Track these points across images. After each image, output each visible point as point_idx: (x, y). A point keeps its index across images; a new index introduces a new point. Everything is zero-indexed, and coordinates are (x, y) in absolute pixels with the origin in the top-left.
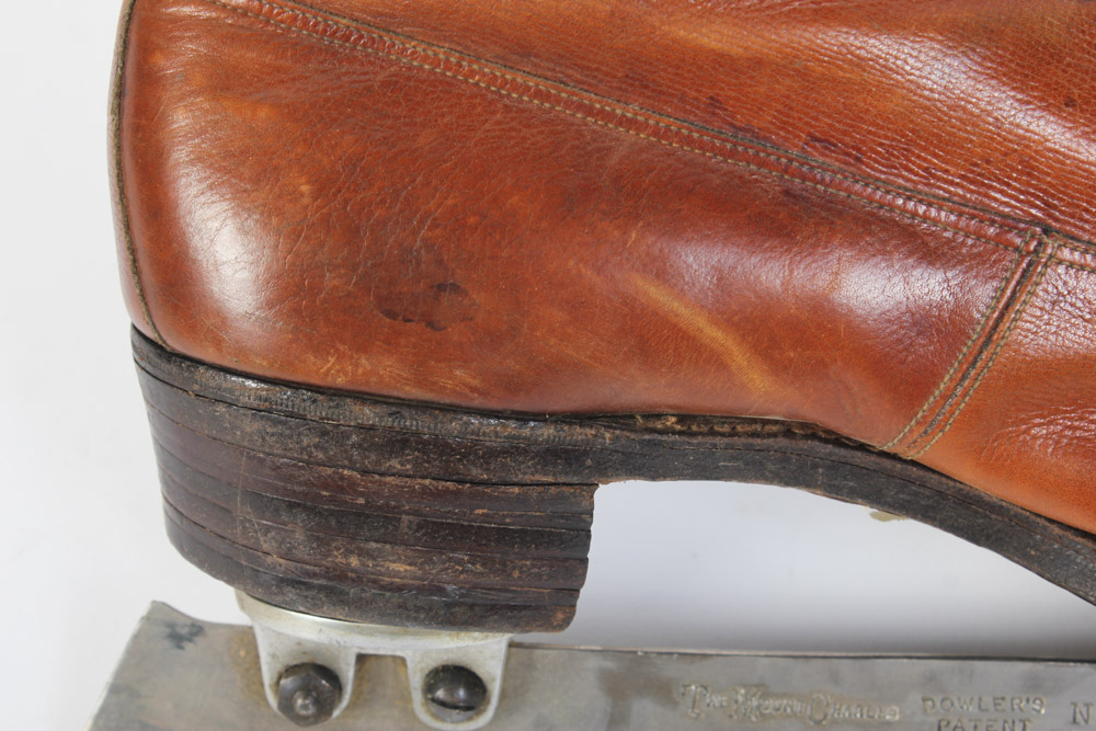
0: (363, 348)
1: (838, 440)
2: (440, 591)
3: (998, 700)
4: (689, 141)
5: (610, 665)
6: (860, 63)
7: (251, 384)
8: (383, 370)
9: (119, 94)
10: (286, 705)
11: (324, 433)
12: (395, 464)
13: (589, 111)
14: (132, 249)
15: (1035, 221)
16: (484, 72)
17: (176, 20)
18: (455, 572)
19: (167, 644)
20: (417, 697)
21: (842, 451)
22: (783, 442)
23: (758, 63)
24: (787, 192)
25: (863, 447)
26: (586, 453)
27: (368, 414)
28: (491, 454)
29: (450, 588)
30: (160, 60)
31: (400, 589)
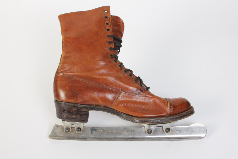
0: (72, 99)
1: (107, 107)
2: (77, 119)
3: (122, 130)
4: (95, 84)
5: (91, 128)
6: (107, 79)
7: (63, 102)
8: (73, 101)
9: (54, 82)
10: (66, 131)
11: (69, 106)
12: (74, 108)
13: (88, 82)
14: (55, 93)
15: (120, 90)
16: (80, 79)
17: (58, 76)
18: (78, 117)
19: (56, 127)
20: (76, 130)
21: (108, 108)
22: (103, 108)
23: (100, 78)
24: (102, 88)
25: (109, 108)
26: (88, 108)
27: (72, 104)
28: (81, 107)
29: (78, 118)
30: (57, 79)
31: (74, 119)
